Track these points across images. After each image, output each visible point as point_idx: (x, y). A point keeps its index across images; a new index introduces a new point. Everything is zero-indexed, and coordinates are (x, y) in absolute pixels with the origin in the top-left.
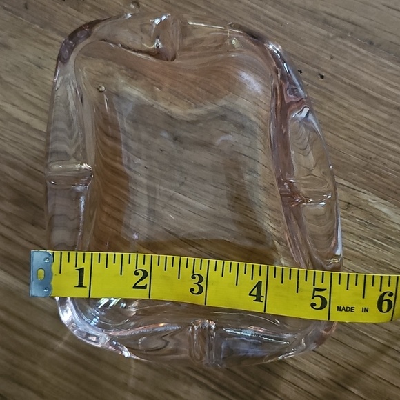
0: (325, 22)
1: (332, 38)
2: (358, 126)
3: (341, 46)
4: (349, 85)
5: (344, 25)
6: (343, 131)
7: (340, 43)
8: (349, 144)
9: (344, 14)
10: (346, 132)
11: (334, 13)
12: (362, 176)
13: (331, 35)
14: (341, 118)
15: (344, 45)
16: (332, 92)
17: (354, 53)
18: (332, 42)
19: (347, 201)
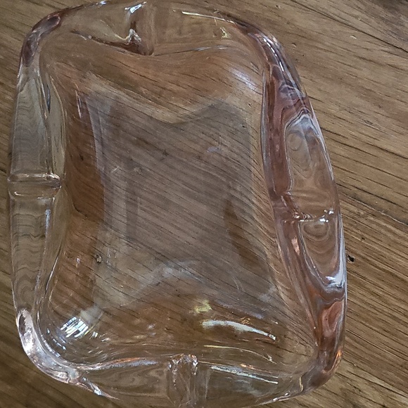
0: (355, 197)
1: (363, 217)
2: (394, 318)
3: (374, 226)
4: (384, 270)
5: (377, 202)
6: (377, 323)
7: (371, 221)
8: (382, 337)
9: (377, 189)
10: (381, 324)
11: (365, 188)
12: (398, 375)
13: (362, 213)
14: (375, 308)
15: (378, 225)
16: (364, 278)
17: (389, 235)
18: (362, 220)
19: (382, 403)
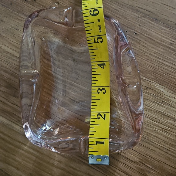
0: (137, 10)
1: (140, 18)
2: (151, 55)
3: (144, 21)
4: (147, 37)
5: (145, 12)
6: (144, 57)
7: (143, 19)
8: (147, 62)
9: (145, 7)
10: (146, 57)
11: (141, 7)
12: (152, 75)
13: (140, 16)
14: (144, 51)
15: (145, 20)
16: (140, 40)
17: (149, 24)
18: (140, 19)
19: (146, 86)
